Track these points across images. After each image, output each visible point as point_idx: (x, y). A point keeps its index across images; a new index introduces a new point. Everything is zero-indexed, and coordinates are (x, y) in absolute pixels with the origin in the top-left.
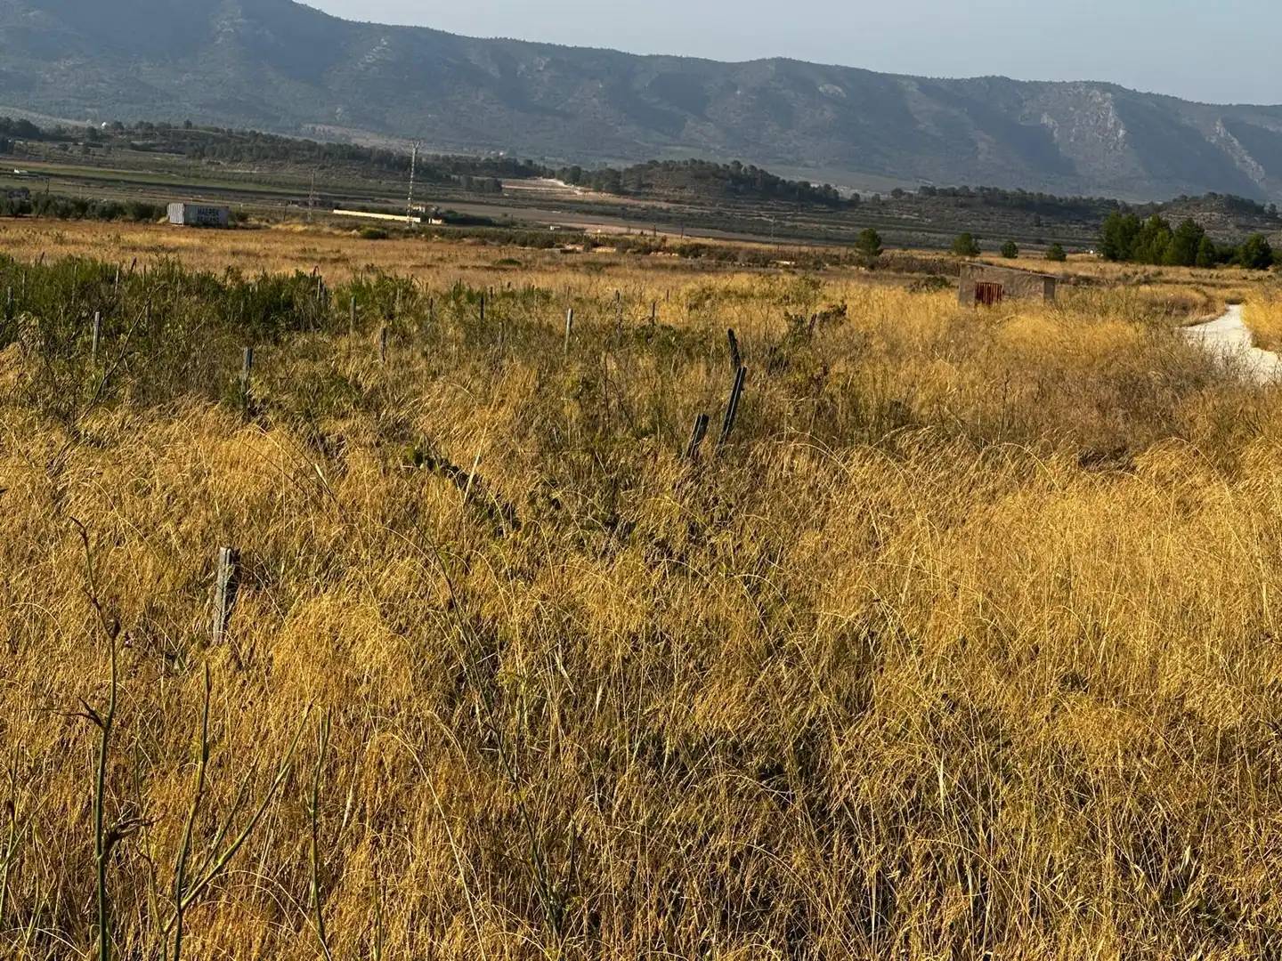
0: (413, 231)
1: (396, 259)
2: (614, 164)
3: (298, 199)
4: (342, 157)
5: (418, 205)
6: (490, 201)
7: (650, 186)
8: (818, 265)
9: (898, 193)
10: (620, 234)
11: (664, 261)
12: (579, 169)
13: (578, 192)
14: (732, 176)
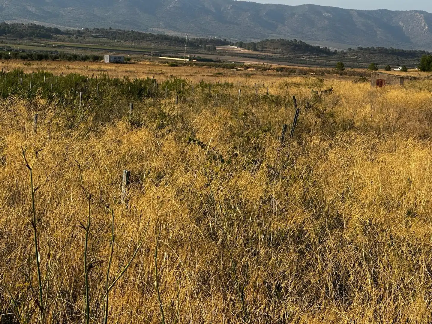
0: (186, 64)
1: (181, 73)
2: (254, 41)
3: (147, 53)
4: (162, 39)
5: (188, 55)
6: (212, 53)
7: (266, 48)
8: (323, 74)
9: (350, 49)
10: (256, 64)
11: (271, 73)
12: (242, 42)
13: (242, 50)
14: (294, 44)
